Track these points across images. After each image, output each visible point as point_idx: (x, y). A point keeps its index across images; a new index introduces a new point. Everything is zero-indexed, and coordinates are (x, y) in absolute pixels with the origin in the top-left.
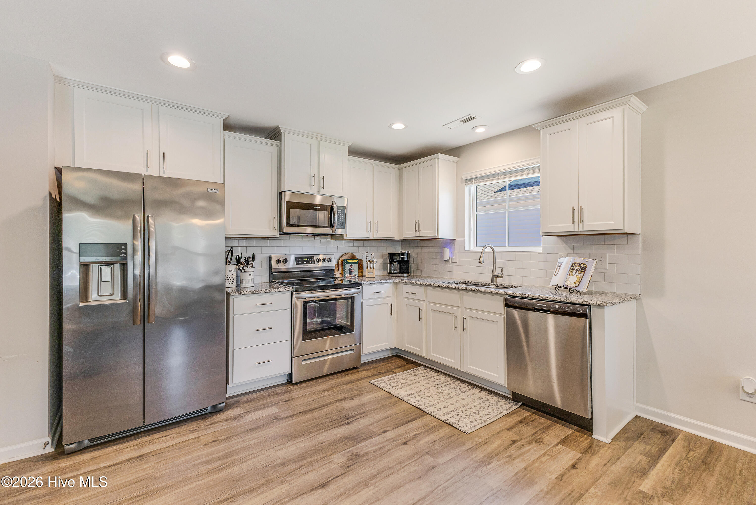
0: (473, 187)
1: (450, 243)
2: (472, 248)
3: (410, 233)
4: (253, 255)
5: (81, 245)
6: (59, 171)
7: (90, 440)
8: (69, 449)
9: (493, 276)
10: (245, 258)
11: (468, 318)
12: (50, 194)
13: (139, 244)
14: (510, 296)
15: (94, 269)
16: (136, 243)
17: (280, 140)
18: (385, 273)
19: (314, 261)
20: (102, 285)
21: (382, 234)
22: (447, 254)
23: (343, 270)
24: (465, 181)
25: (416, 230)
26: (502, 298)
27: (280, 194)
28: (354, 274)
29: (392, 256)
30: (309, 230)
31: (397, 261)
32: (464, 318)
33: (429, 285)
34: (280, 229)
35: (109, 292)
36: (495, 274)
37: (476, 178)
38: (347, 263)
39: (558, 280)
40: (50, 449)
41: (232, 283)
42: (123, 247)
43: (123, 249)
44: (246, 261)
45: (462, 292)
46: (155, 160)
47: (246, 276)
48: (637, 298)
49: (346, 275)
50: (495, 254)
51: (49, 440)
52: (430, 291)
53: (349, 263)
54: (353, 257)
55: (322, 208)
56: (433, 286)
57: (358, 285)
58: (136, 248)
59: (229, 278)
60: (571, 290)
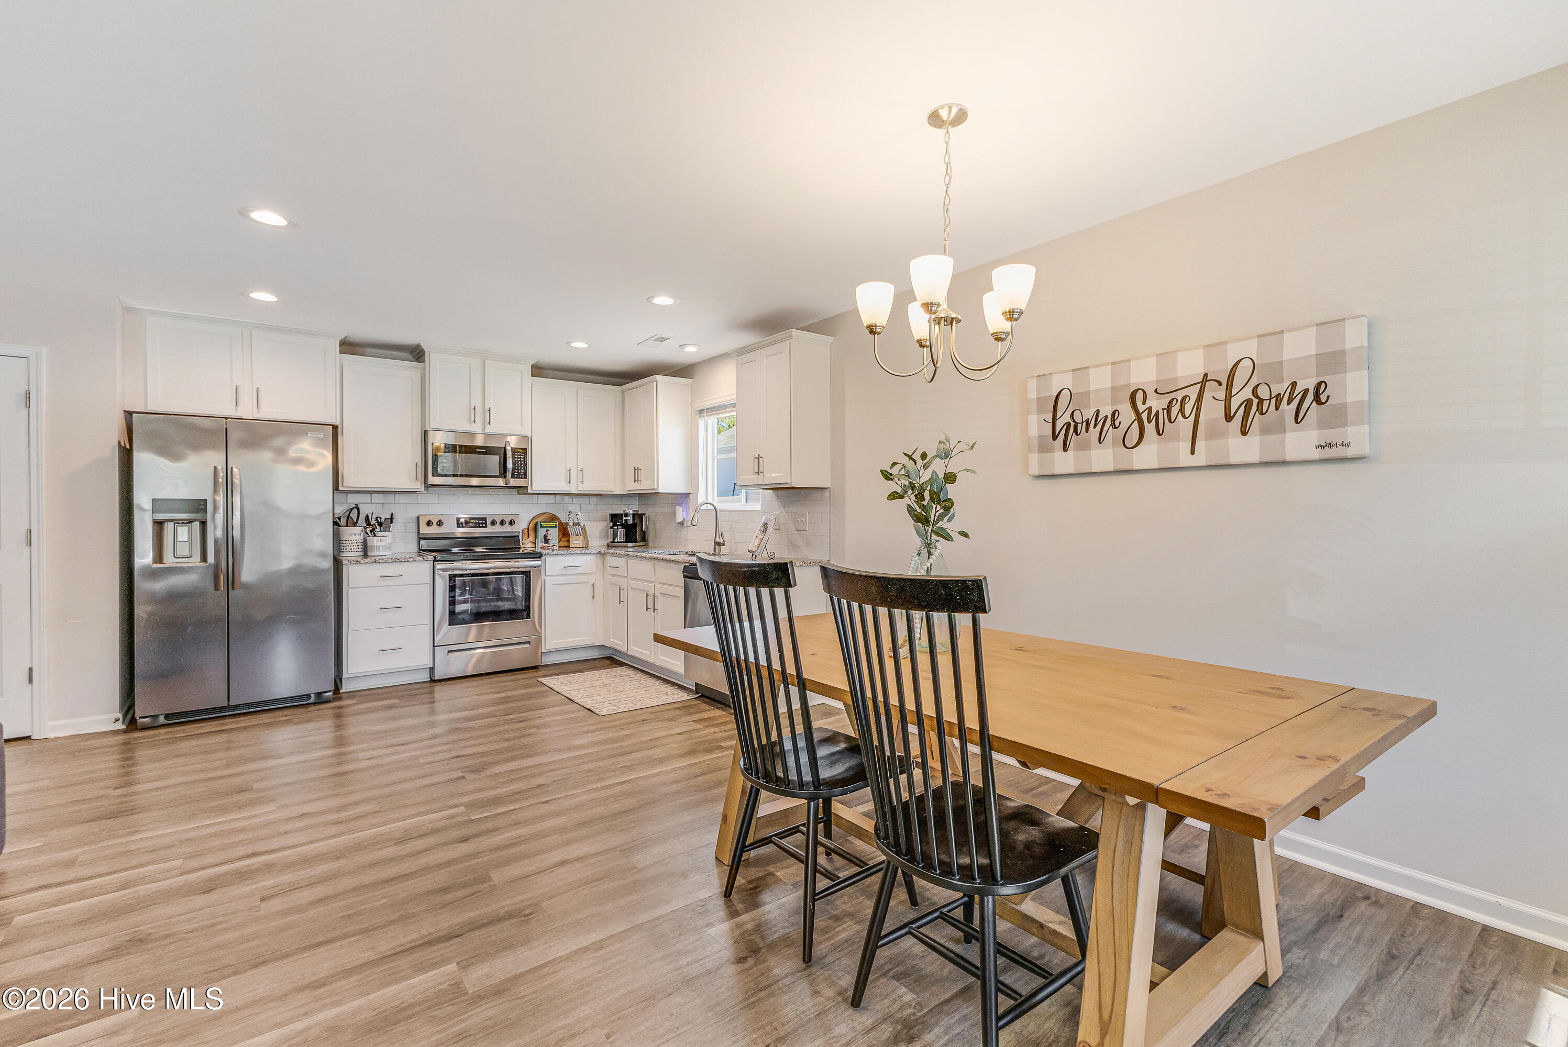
0: (710, 420)
1: (683, 499)
4: (392, 514)
5: (154, 501)
6: (129, 414)
7: (167, 716)
8: (143, 722)
9: (716, 543)
10: (377, 518)
11: (659, 597)
12: (119, 443)
13: (221, 499)
15: (169, 527)
16: (217, 498)
17: (424, 362)
19: (486, 523)
20: (179, 546)
21: (592, 487)
22: (680, 513)
23: (535, 537)
24: (698, 412)
25: (636, 481)
26: (682, 568)
27: (425, 436)
28: (551, 543)
29: (614, 517)
30: (475, 481)
33: (629, 556)
34: (426, 481)
35: (187, 554)
36: (717, 540)
38: (541, 527)
39: (751, 546)
40: (120, 726)
41: (355, 550)
42: (202, 503)
43: (202, 505)
44: (378, 522)
45: (655, 563)
46: (247, 399)
47: (374, 541)
49: (540, 544)
51: (120, 716)
52: (630, 563)
53: (546, 527)
54: (553, 518)
55: (488, 451)
56: (632, 556)
57: (538, 556)
58: (218, 504)
59: (351, 544)
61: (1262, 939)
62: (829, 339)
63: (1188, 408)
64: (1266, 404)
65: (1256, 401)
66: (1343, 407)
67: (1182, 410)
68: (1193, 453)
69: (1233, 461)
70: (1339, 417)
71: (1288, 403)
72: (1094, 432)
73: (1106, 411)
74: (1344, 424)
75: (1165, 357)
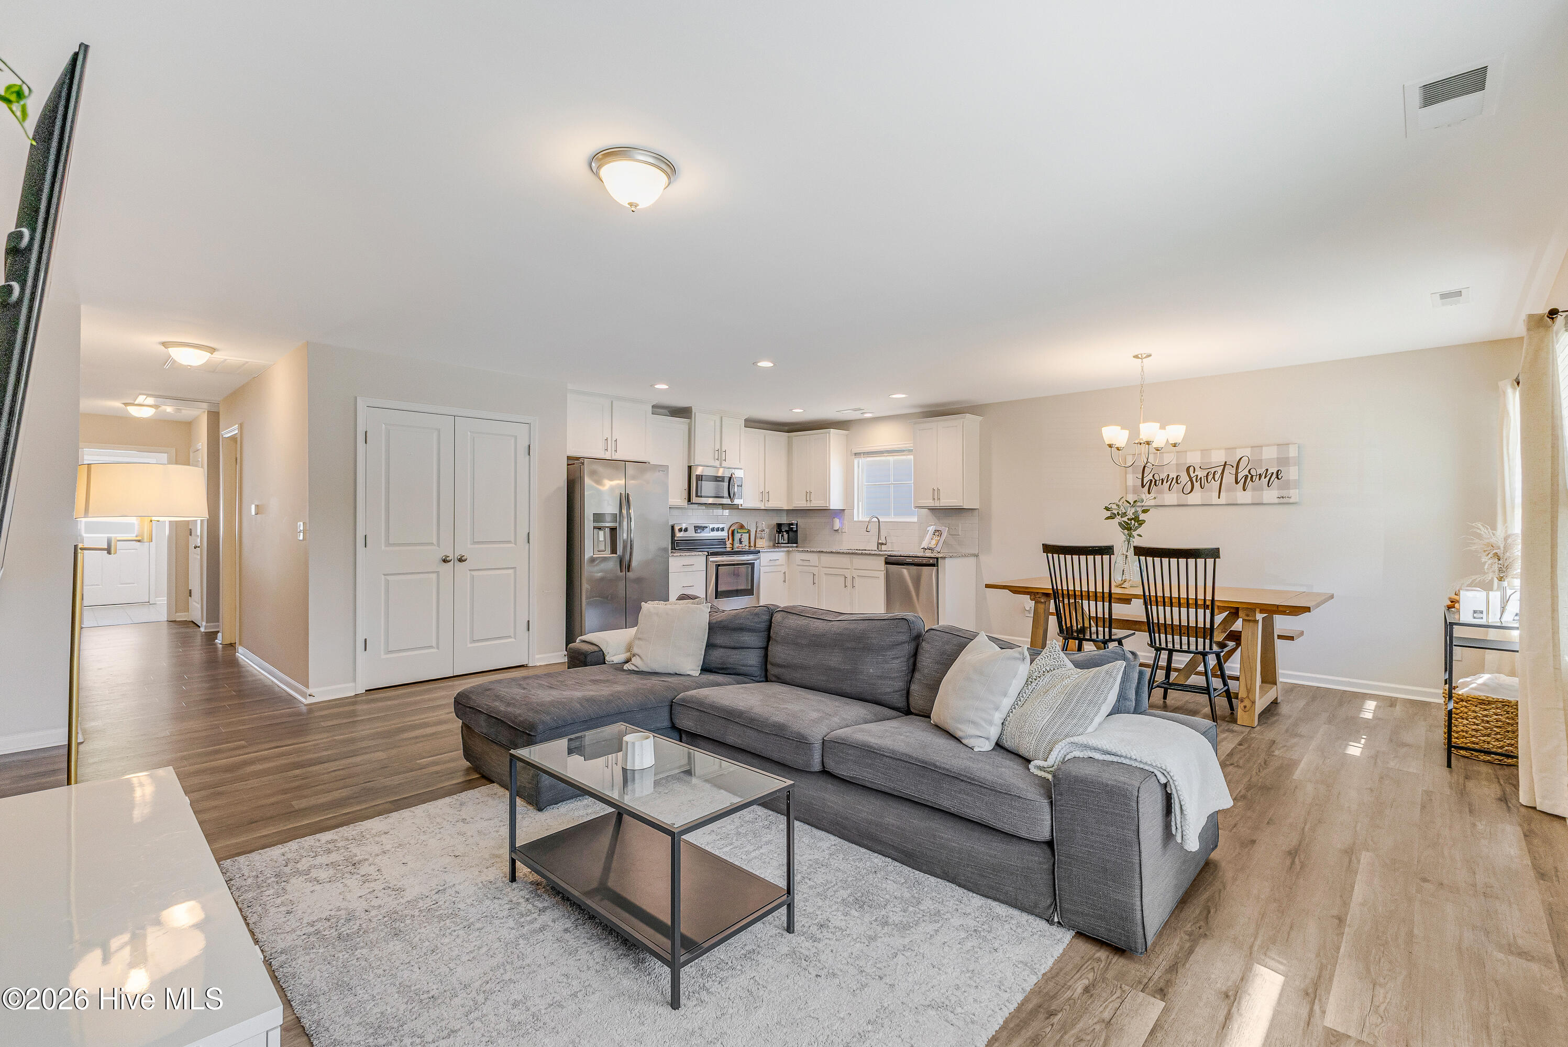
0: (863, 461)
1: (840, 512)
2: (860, 519)
3: (801, 503)
5: (594, 514)
9: (879, 544)
11: (856, 578)
14: (889, 556)
17: (691, 419)
18: (771, 544)
19: (708, 530)
21: (773, 504)
22: (837, 524)
23: (733, 540)
24: (854, 455)
25: (807, 501)
26: (883, 559)
27: (690, 468)
28: (744, 544)
29: (779, 526)
30: (712, 501)
31: (786, 531)
32: (853, 578)
33: (822, 552)
34: (689, 500)
35: (603, 549)
36: (880, 541)
37: (864, 453)
38: (736, 533)
39: (924, 545)
45: (851, 556)
46: (611, 446)
48: (977, 556)
49: (737, 545)
50: (881, 523)
52: (823, 557)
53: (740, 533)
54: (742, 527)
55: (723, 480)
56: (826, 552)
57: (754, 552)
58: (624, 517)
60: (931, 549)
61: (1276, 684)
62: (980, 418)
63: (1217, 477)
64: (1254, 477)
65: (1250, 476)
66: (1288, 481)
67: (1214, 478)
68: (1219, 498)
69: (1239, 502)
70: (1287, 485)
71: (1265, 478)
72: (1166, 485)
73: (1173, 475)
74: (1289, 488)
75: (1205, 452)
